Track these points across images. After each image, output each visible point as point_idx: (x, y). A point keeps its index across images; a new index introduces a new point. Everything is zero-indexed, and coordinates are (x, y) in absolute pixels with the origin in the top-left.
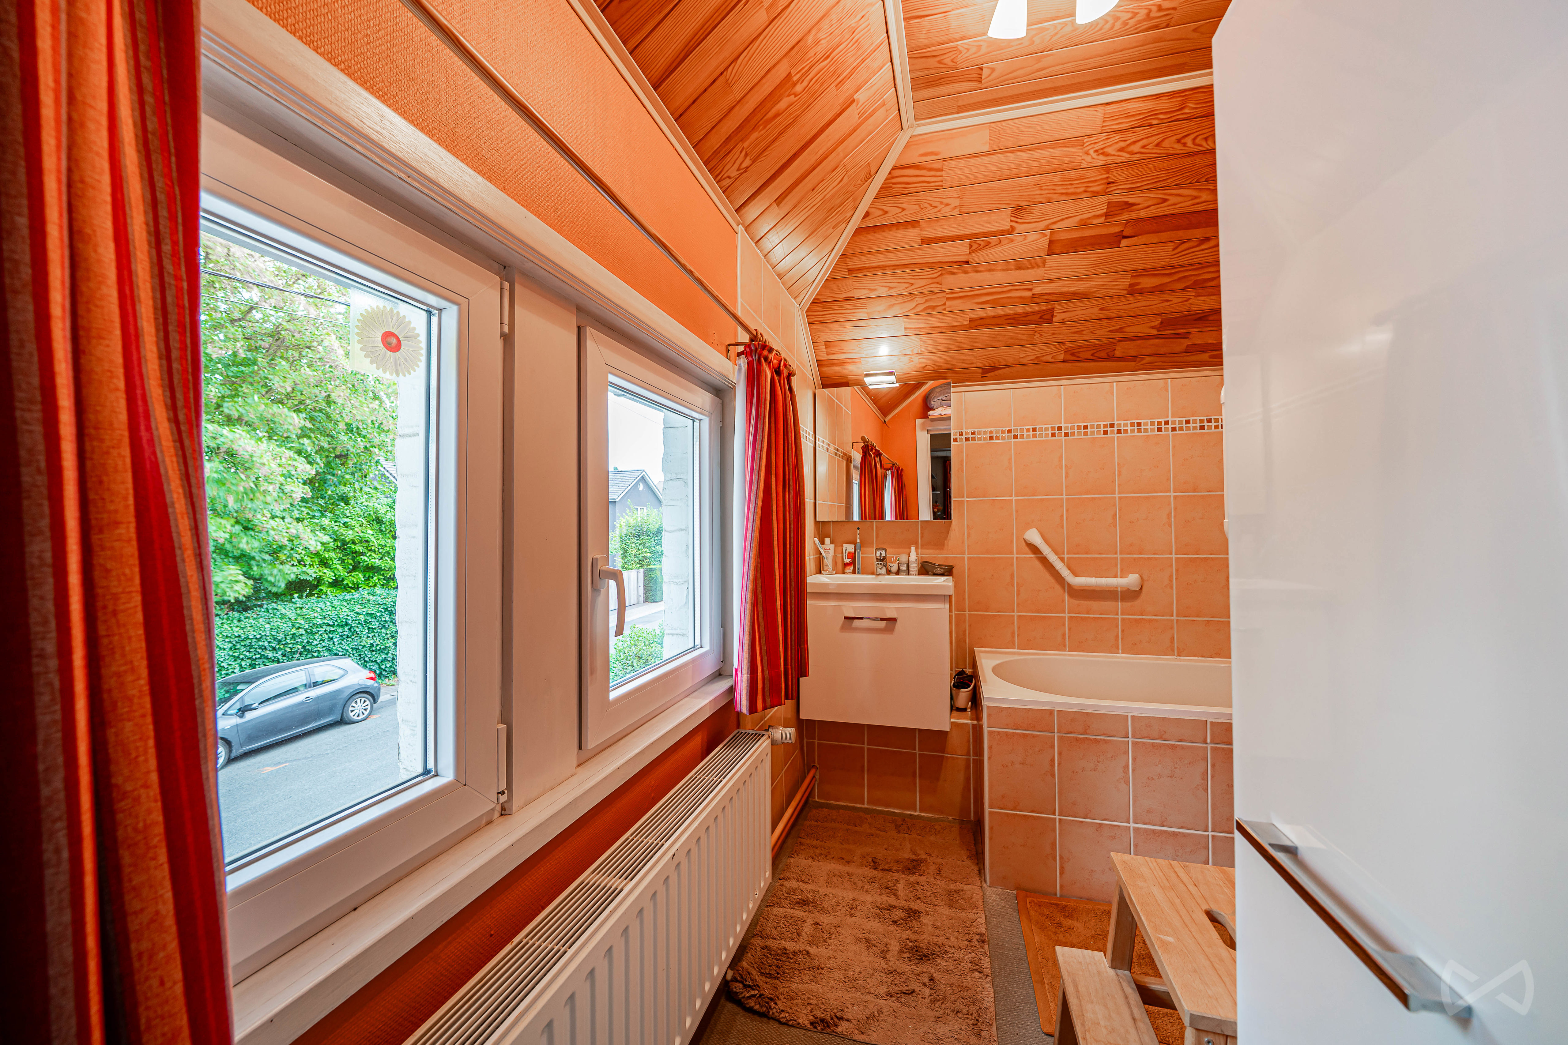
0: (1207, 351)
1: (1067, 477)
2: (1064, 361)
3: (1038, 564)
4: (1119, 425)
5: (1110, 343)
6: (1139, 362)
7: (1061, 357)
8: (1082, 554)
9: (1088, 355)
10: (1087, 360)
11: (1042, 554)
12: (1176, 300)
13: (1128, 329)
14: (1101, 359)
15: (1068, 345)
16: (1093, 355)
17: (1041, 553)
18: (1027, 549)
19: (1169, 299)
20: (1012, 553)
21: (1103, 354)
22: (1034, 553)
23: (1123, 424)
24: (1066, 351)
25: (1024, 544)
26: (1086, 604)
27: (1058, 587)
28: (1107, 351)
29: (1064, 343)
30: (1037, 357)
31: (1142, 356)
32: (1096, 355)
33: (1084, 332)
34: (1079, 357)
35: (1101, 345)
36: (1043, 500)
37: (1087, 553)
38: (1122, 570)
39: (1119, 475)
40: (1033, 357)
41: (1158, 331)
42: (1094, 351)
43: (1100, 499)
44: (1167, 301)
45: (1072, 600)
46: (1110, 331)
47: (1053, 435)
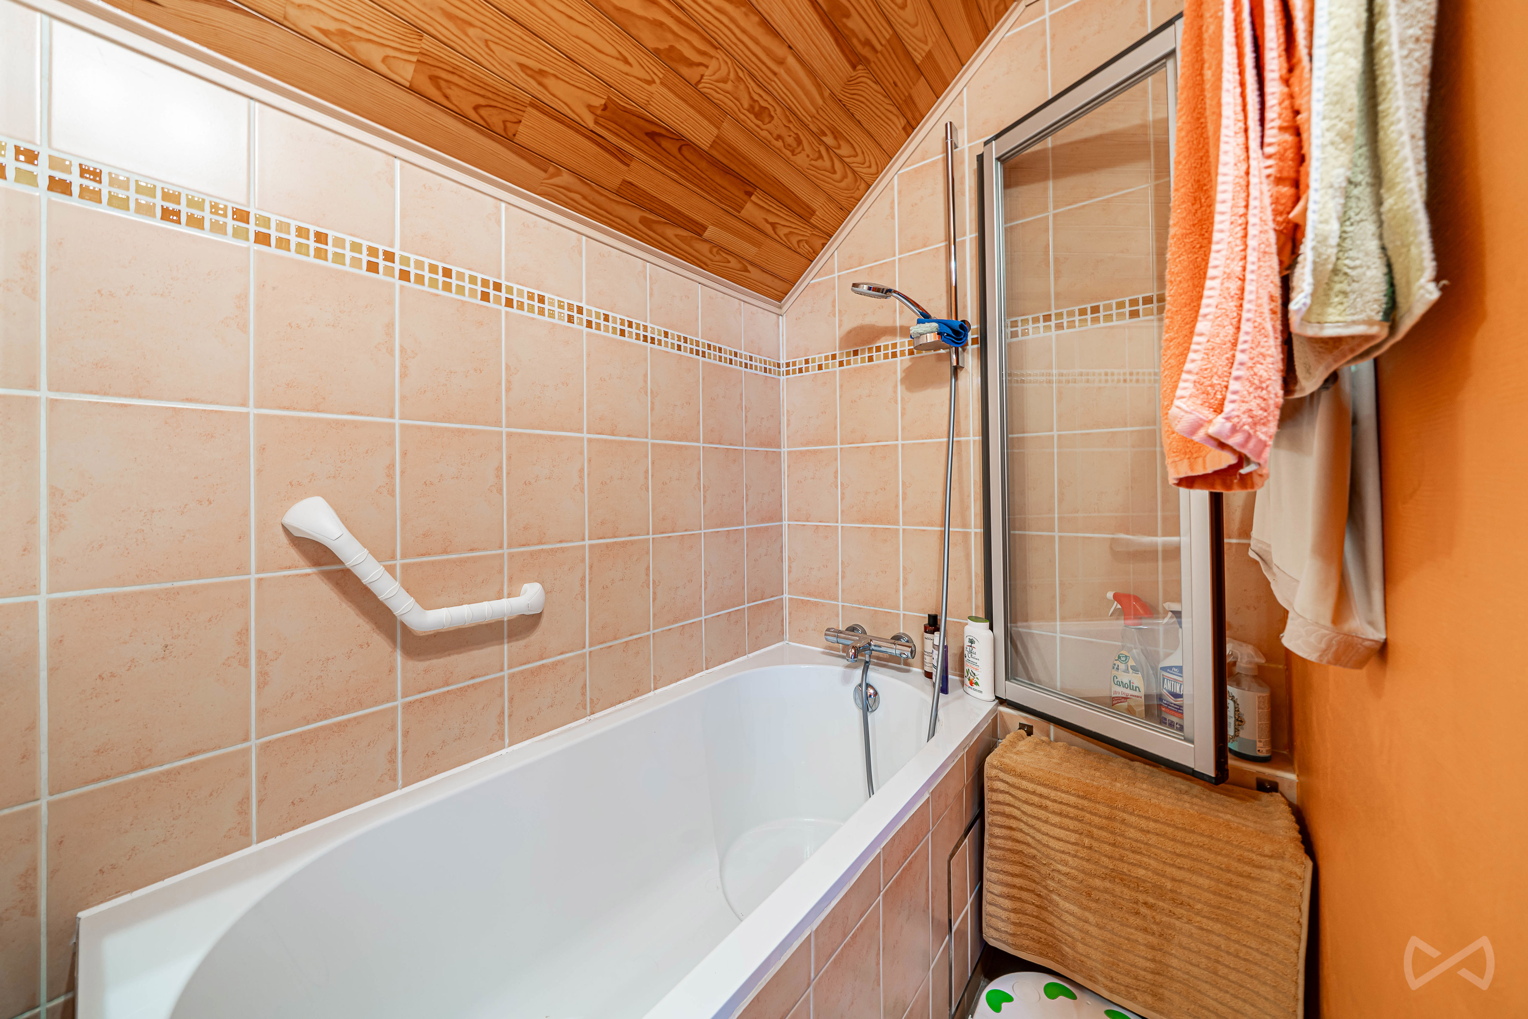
0: (641, 206)
1: (403, 376)
2: (412, 89)
3: (325, 591)
4: (510, 290)
5: (515, 100)
6: (552, 176)
7: (407, 72)
8: (436, 554)
9: (465, 102)
10: (461, 116)
11: (340, 562)
12: (637, 71)
13: (550, 82)
14: (486, 129)
15: (427, 44)
16: (476, 108)
17: (336, 560)
18: (294, 554)
19: (631, 59)
20: (242, 569)
21: (496, 119)
22: (316, 563)
23: (519, 290)
24: (423, 61)
25: (284, 540)
26: (439, 664)
27: (379, 641)
28: (508, 116)
29: (420, 32)
30: (342, 33)
31: (560, 166)
32: (483, 112)
33: (471, 31)
34: (447, 97)
35: (497, 93)
36: (344, 423)
37: (445, 552)
38: (510, 579)
39: (508, 390)
40: (332, 26)
41: (596, 123)
42: (482, 101)
43: (474, 433)
44: (626, 61)
45: (411, 663)
46: (522, 66)
47: (373, 267)
